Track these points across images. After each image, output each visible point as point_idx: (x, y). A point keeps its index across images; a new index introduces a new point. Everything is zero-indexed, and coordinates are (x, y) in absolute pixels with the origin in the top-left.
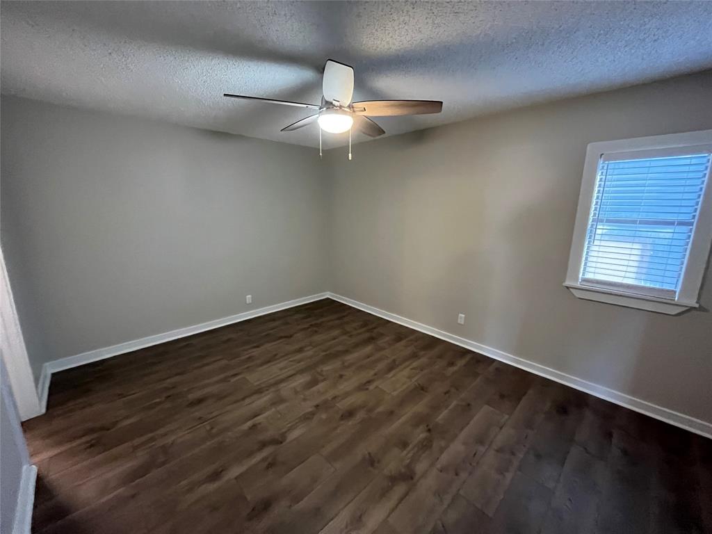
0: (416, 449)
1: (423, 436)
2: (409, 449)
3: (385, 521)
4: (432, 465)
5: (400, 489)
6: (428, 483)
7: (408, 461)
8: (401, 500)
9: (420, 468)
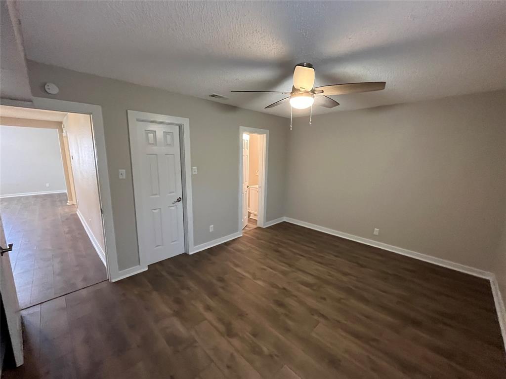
0: (251, 342)
1: (265, 349)
2: (252, 337)
3: (206, 319)
4: (238, 351)
5: (222, 328)
6: (223, 344)
7: (241, 335)
8: (216, 328)
9: (235, 342)
